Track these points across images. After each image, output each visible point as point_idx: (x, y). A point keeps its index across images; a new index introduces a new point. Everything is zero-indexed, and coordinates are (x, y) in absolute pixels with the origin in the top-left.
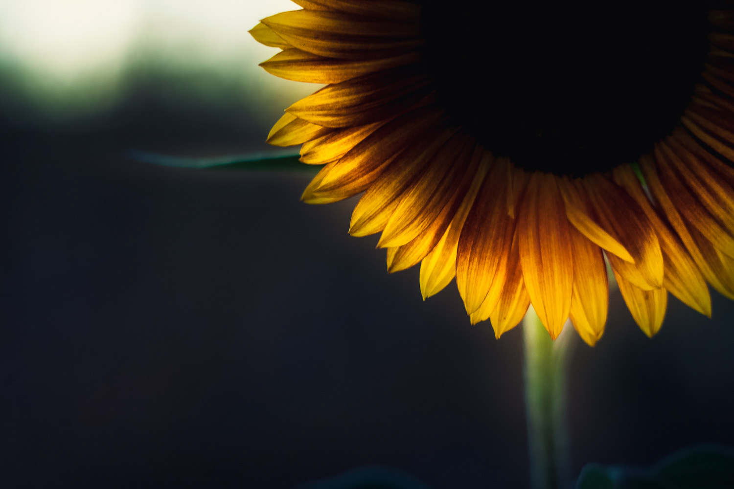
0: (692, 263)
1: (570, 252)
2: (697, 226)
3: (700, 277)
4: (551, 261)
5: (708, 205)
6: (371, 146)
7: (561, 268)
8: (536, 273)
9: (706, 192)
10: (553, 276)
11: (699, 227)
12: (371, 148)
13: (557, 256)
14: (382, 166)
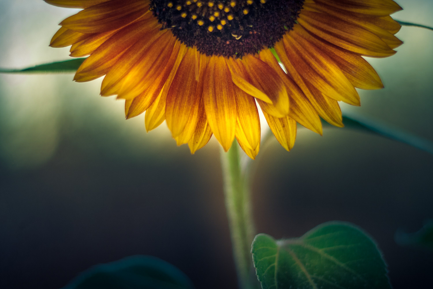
0: (309, 104)
1: (235, 101)
2: (310, 82)
3: (315, 112)
4: (223, 106)
5: (316, 68)
6: (112, 44)
7: (229, 110)
8: (214, 114)
9: (314, 61)
10: (224, 114)
11: (311, 82)
12: (112, 45)
13: (227, 103)
14: (119, 56)
